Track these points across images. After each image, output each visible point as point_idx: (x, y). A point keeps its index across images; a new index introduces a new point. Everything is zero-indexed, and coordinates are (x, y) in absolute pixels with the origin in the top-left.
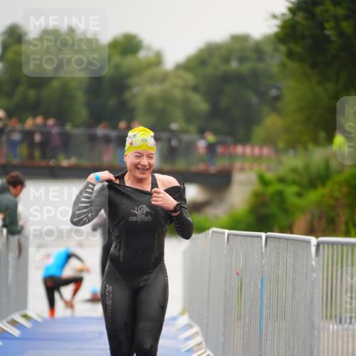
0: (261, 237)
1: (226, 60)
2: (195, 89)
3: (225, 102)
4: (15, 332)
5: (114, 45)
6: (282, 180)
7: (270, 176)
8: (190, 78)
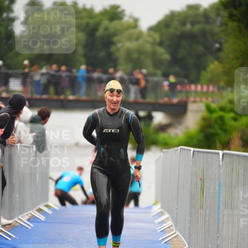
0: (219, 154)
1: (183, 23)
2: (161, 44)
3: (182, 53)
4: (42, 217)
5: (104, 13)
6: (222, 109)
7: (214, 106)
8: (157, 37)
